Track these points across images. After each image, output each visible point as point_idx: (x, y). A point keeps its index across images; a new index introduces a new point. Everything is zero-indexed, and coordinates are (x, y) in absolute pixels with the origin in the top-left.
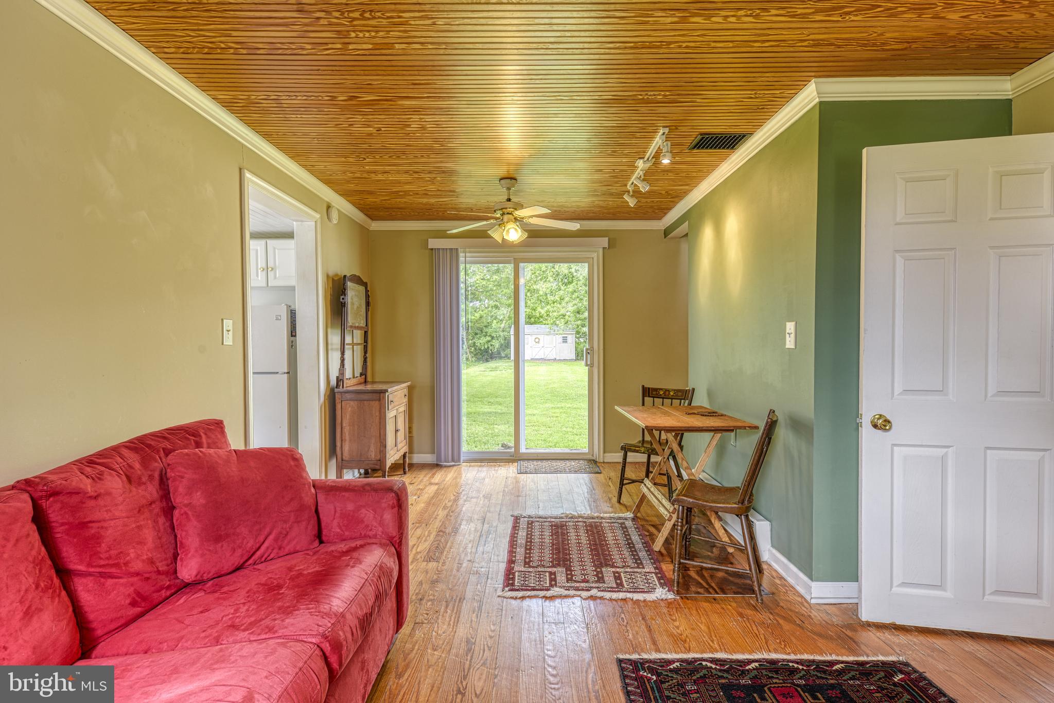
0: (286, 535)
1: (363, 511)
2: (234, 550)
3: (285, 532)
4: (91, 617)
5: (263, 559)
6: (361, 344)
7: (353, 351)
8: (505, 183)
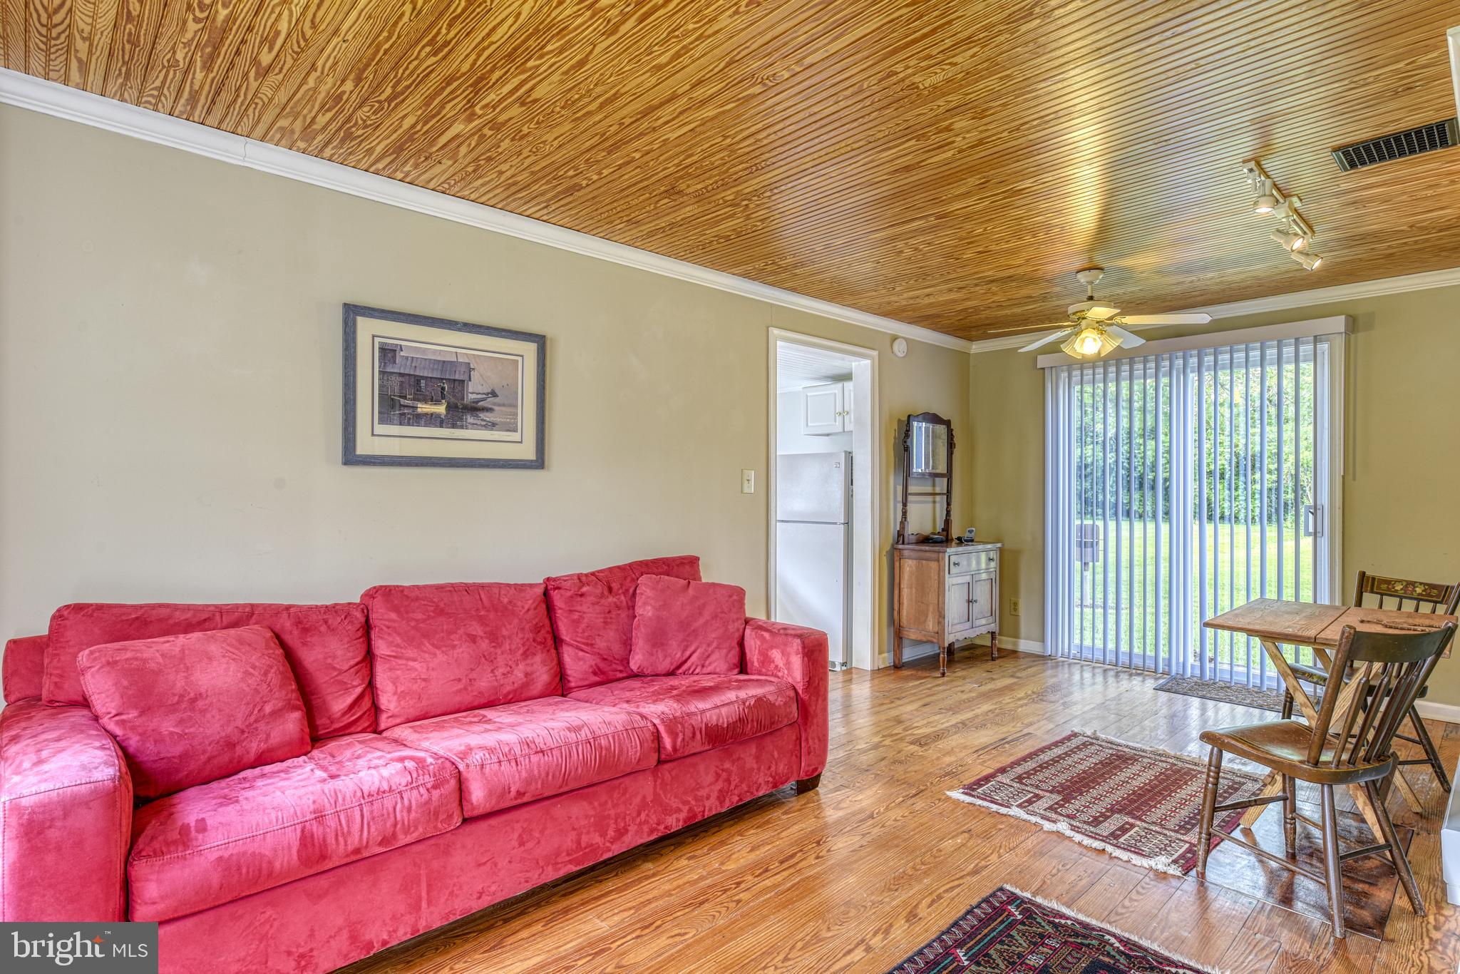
1: (774, 651)
2: (665, 657)
3: (707, 654)
5: (690, 672)
6: (943, 494)
7: (934, 502)
8: (1082, 278)
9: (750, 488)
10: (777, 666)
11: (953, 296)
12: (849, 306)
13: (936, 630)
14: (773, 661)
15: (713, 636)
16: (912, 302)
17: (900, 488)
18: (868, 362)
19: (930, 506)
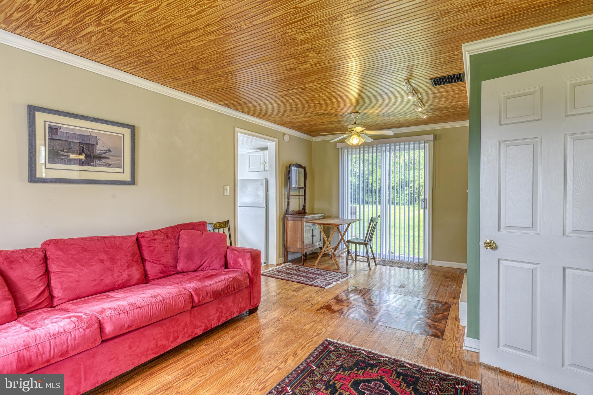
0: (212, 262)
1: (239, 259)
2: (193, 264)
3: (211, 262)
4: (149, 273)
5: (204, 269)
6: (303, 195)
7: (299, 198)
8: (353, 116)
9: (227, 193)
10: (240, 265)
11: (307, 119)
12: (266, 120)
13: (301, 247)
14: (239, 263)
15: (214, 254)
16: (291, 120)
17: (287, 193)
18: (274, 143)
19: (298, 200)
